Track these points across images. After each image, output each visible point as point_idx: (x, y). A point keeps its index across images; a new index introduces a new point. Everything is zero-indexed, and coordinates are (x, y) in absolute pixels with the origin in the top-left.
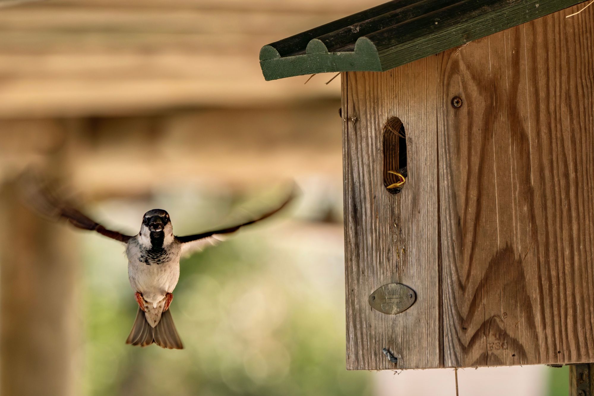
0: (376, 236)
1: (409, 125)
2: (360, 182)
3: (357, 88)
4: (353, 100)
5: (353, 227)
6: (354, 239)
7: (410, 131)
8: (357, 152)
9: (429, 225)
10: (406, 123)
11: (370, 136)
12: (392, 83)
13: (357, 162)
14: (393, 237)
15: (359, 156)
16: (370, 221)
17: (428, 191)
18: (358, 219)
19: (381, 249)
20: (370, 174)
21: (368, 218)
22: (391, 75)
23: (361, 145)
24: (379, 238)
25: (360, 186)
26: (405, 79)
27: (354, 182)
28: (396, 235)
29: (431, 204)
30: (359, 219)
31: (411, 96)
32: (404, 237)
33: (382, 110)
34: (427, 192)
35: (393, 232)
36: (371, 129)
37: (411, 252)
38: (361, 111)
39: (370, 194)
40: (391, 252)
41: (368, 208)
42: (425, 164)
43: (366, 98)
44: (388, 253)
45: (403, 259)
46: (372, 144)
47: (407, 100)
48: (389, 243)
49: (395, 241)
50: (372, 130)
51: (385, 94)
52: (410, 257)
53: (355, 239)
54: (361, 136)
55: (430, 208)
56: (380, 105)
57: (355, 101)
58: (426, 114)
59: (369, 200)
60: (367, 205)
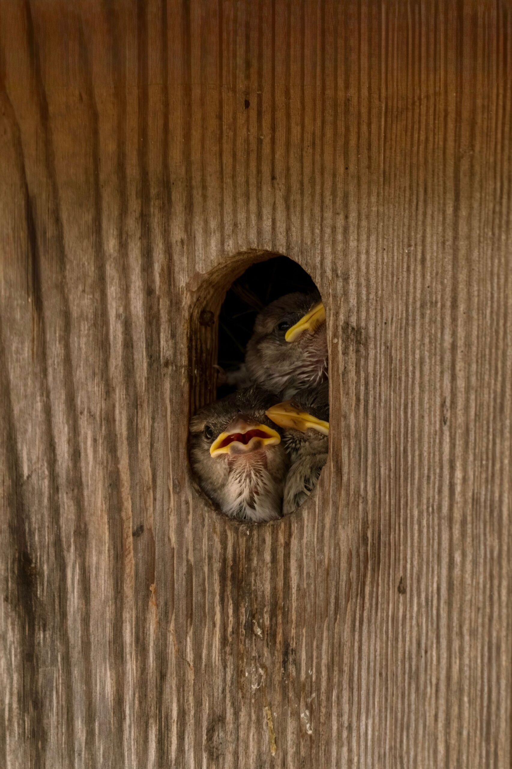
0: (143, 670)
1: (346, 279)
2: (53, 477)
3: (48, 143)
4: (25, 185)
5: (10, 634)
6: (15, 676)
7: (353, 301)
8: (45, 371)
9: (461, 634)
10: (329, 273)
11: (118, 316)
12: (254, 130)
13: (39, 406)
14: (239, 672)
15: (51, 385)
16: (109, 615)
17: (457, 515)
18: (41, 604)
19: (168, 717)
20: (112, 449)
21: (95, 604)
22: (247, 104)
23: (67, 347)
24: (162, 676)
25: (55, 488)
26: (329, 118)
27: (19, 476)
28: (263, 667)
29: (475, 563)
30: (49, 608)
31: (364, 179)
32: (309, 677)
33: (188, 227)
34: (451, 519)
35: (239, 656)
36: (126, 290)
37: (350, 728)
38: (66, 228)
39: (111, 518)
40: (230, 726)
41: (98, 569)
42: (443, 421)
43: (97, 176)
44: (211, 731)
45: (298, 752)
46: (128, 345)
47: (340, 194)
48: (218, 693)
49: (254, 687)
50: (132, 295)
51: (212, 168)
52: (340, 747)
53: (23, 677)
54: (67, 315)
55: (468, 576)
56: (178, 208)
57: (34, 189)
58: (449, 243)
59: (106, 537)
60: (94, 559)
